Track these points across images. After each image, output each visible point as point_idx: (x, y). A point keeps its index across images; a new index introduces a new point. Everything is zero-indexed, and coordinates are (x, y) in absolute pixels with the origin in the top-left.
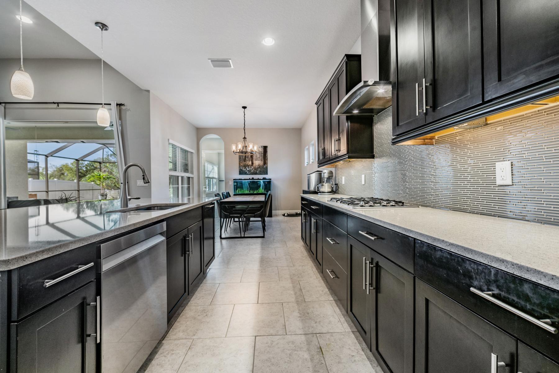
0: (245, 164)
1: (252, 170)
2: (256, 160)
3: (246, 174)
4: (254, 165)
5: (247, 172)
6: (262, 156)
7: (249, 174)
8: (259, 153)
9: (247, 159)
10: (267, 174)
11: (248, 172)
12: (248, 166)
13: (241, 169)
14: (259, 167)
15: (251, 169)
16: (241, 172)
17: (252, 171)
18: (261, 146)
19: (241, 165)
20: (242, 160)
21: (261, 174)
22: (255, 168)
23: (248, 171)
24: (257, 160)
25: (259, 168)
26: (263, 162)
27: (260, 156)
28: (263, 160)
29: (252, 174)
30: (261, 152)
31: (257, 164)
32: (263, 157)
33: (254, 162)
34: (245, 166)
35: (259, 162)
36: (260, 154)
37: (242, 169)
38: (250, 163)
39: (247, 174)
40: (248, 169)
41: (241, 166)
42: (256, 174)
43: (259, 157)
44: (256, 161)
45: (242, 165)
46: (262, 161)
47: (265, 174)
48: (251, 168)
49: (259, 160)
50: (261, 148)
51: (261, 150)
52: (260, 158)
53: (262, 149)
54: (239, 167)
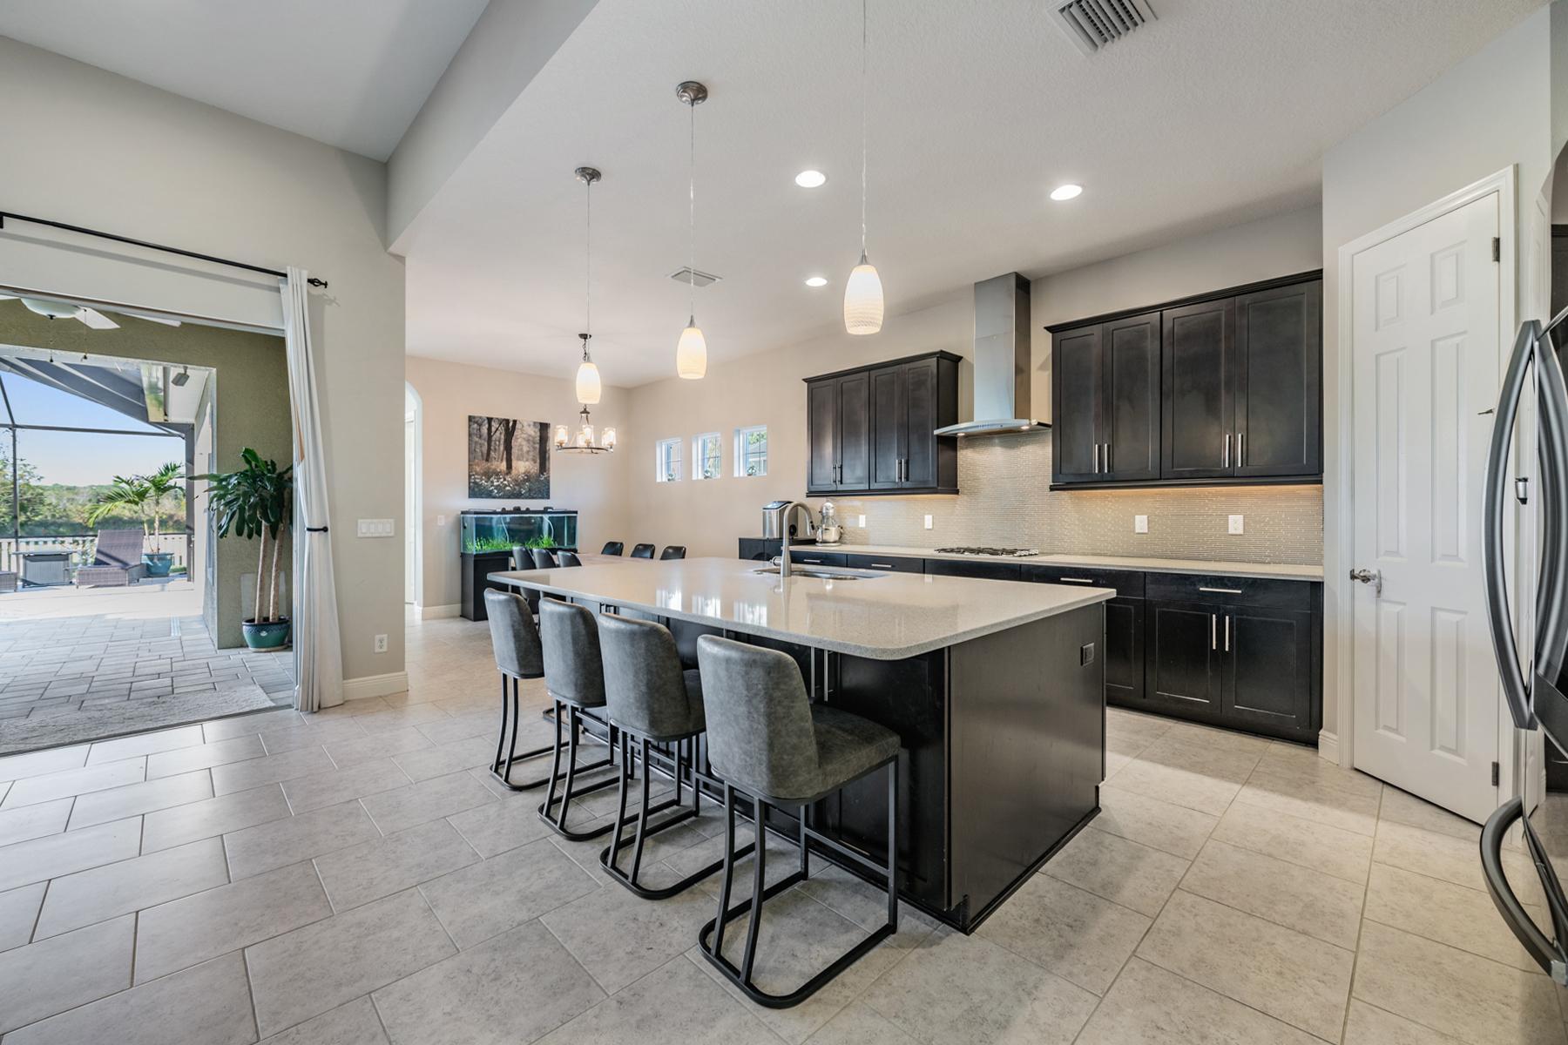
0: (489, 468)
1: (506, 486)
2: (518, 459)
3: (489, 495)
4: (514, 472)
5: (492, 491)
6: (535, 448)
7: (500, 497)
8: (528, 441)
9: (492, 453)
10: (548, 498)
11: (496, 491)
12: (497, 474)
13: (475, 483)
14: (528, 478)
15: (506, 482)
16: (476, 490)
17: (508, 488)
18: (535, 423)
19: (476, 471)
20: (480, 458)
21: (533, 498)
22: (517, 481)
23: (497, 487)
24: (523, 460)
25: (528, 480)
26: (538, 464)
27: (532, 449)
28: (538, 461)
29: (509, 498)
30: (534, 438)
31: (522, 470)
32: (538, 450)
33: (514, 463)
34: (488, 475)
35: (527, 463)
36: (531, 443)
37: (478, 481)
38: (503, 466)
39: (495, 497)
40: (495, 484)
41: (477, 474)
42: (518, 496)
43: (528, 452)
44: (520, 462)
45: (478, 470)
46: (535, 462)
47: (543, 498)
48: (505, 480)
49: (527, 460)
50: (532, 427)
51: (533, 433)
52: (531, 453)
53: (537, 430)
54: (470, 476)
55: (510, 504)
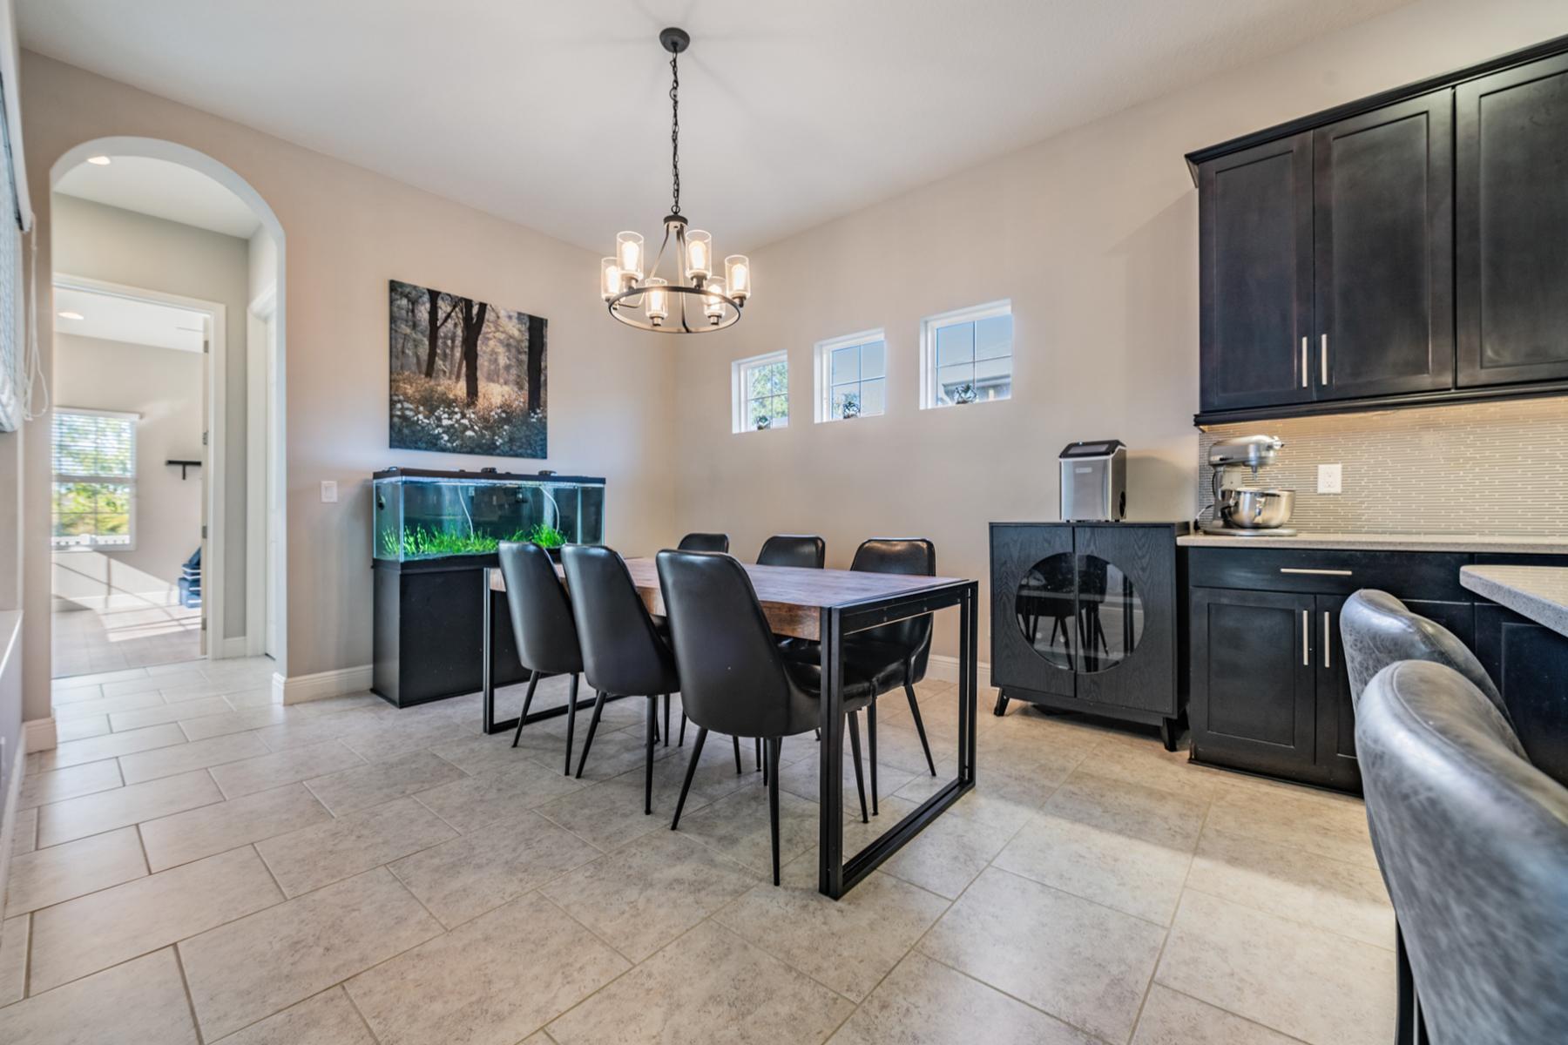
0: (432, 390)
1: (466, 428)
2: (490, 379)
3: (433, 444)
4: (481, 403)
5: (438, 437)
6: (520, 362)
7: (454, 451)
8: (508, 346)
9: (439, 362)
10: (545, 457)
11: (446, 437)
12: (449, 403)
13: (404, 418)
14: (508, 415)
15: (465, 421)
16: (406, 431)
17: (469, 433)
18: (520, 314)
19: (405, 394)
20: (414, 368)
21: (517, 455)
22: (486, 420)
23: (448, 429)
24: (498, 382)
25: (508, 420)
26: (526, 392)
27: (513, 362)
28: (526, 386)
29: (471, 452)
30: (519, 342)
31: (497, 400)
32: (526, 367)
33: (483, 386)
34: (431, 403)
35: (506, 388)
36: (513, 350)
37: (408, 413)
38: (460, 389)
39: (443, 450)
40: (446, 422)
41: (407, 399)
42: (490, 449)
43: (508, 368)
44: (492, 385)
45: (410, 391)
46: (521, 388)
47: (534, 456)
48: (464, 416)
49: (506, 383)
50: (515, 320)
51: (516, 333)
52: (514, 371)
53: (524, 328)
54: (392, 404)
55: (476, 463)
